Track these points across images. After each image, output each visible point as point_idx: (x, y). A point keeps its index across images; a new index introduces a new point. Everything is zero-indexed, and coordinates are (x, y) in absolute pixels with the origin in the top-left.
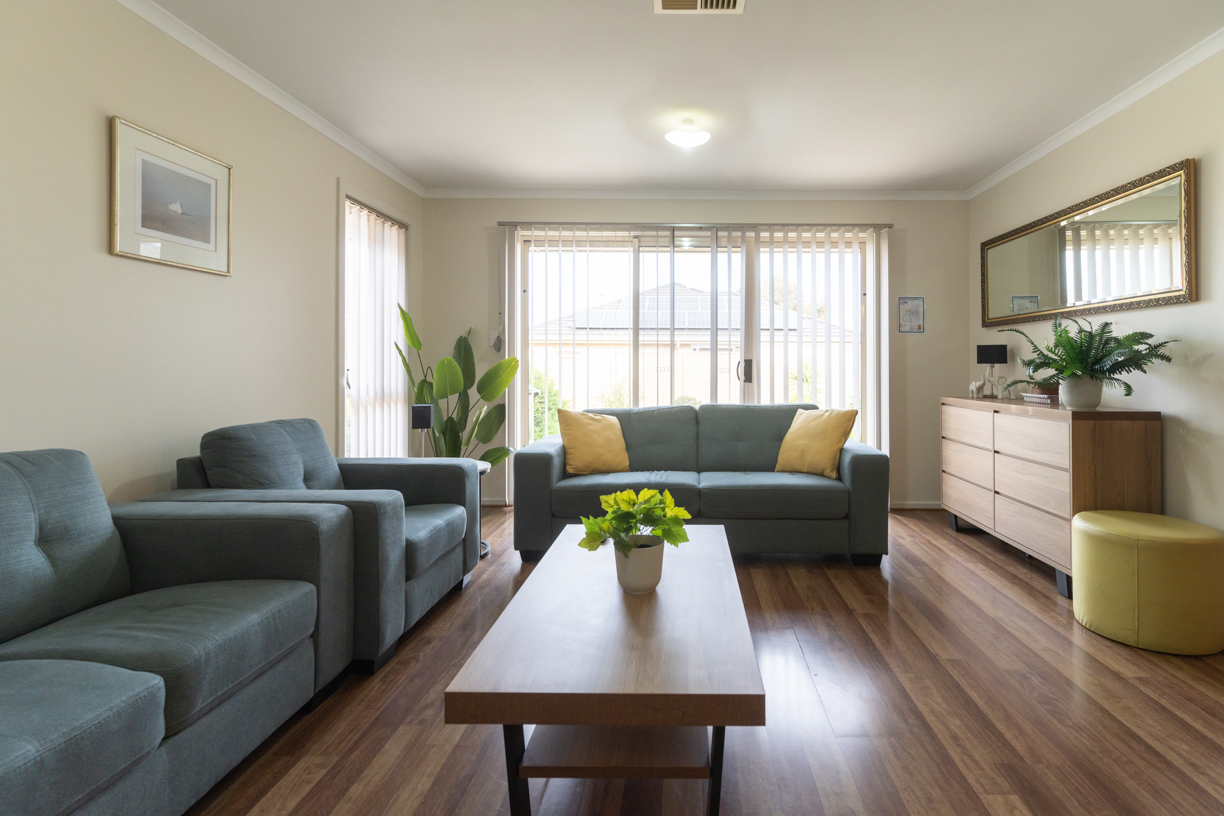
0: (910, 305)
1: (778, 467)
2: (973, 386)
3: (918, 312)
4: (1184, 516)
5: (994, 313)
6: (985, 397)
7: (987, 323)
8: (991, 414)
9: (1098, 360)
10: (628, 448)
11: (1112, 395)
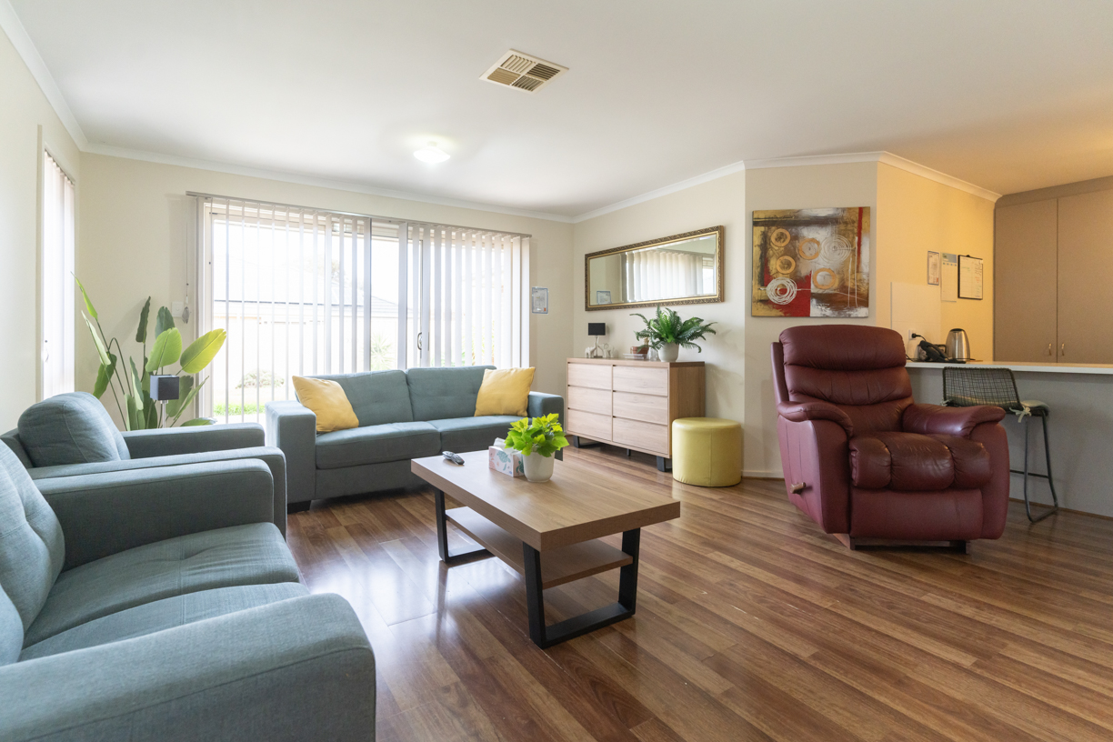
0: (539, 294)
1: (476, 412)
2: (588, 350)
3: (544, 299)
4: (715, 417)
5: (593, 302)
6: (596, 357)
7: (588, 308)
8: (610, 368)
9: (681, 332)
10: (354, 408)
11: (685, 353)
